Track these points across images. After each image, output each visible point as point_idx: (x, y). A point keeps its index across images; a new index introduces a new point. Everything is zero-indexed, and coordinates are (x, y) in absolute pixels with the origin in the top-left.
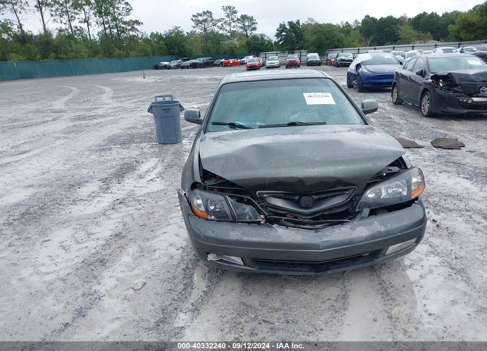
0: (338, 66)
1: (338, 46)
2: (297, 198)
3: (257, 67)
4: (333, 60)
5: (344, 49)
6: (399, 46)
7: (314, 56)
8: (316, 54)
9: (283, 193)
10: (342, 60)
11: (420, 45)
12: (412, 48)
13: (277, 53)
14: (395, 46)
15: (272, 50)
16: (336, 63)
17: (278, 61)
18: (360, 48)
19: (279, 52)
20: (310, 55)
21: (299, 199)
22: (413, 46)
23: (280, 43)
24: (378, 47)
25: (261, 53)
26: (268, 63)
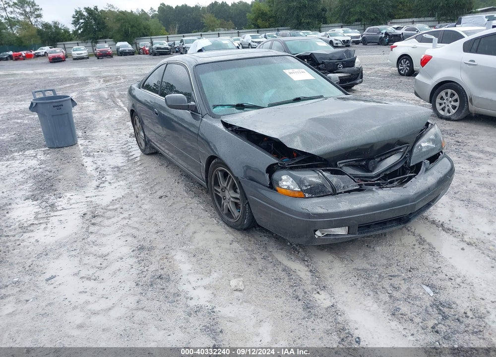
0: (155, 55)
1: (145, 34)
2: (364, 163)
3: (62, 58)
4: (147, 49)
5: (152, 37)
6: (206, 33)
7: (124, 45)
8: (126, 43)
9: (354, 161)
10: (158, 48)
11: (224, 32)
12: (217, 35)
13: (78, 43)
14: (202, 33)
15: (71, 40)
16: (153, 51)
17: (86, 51)
18: (169, 36)
19: (80, 42)
20: (119, 44)
21: (367, 164)
22: (219, 34)
23: (80, 32)
24: (186, 35)
25: (58, 43)
26: (75, 54)
